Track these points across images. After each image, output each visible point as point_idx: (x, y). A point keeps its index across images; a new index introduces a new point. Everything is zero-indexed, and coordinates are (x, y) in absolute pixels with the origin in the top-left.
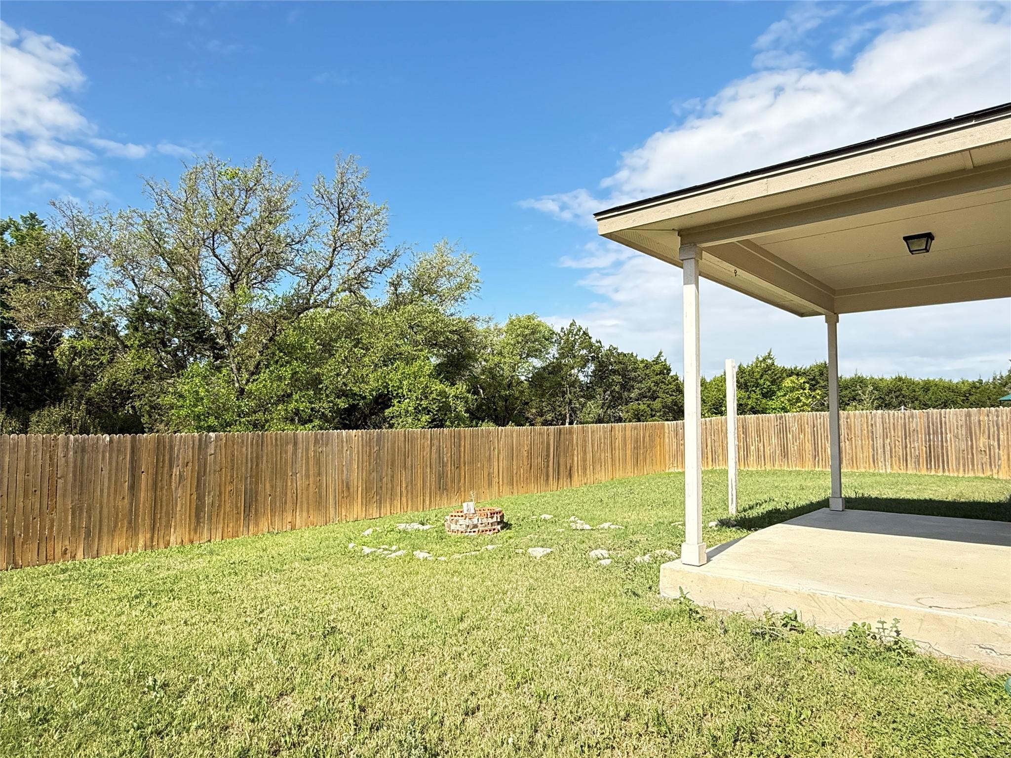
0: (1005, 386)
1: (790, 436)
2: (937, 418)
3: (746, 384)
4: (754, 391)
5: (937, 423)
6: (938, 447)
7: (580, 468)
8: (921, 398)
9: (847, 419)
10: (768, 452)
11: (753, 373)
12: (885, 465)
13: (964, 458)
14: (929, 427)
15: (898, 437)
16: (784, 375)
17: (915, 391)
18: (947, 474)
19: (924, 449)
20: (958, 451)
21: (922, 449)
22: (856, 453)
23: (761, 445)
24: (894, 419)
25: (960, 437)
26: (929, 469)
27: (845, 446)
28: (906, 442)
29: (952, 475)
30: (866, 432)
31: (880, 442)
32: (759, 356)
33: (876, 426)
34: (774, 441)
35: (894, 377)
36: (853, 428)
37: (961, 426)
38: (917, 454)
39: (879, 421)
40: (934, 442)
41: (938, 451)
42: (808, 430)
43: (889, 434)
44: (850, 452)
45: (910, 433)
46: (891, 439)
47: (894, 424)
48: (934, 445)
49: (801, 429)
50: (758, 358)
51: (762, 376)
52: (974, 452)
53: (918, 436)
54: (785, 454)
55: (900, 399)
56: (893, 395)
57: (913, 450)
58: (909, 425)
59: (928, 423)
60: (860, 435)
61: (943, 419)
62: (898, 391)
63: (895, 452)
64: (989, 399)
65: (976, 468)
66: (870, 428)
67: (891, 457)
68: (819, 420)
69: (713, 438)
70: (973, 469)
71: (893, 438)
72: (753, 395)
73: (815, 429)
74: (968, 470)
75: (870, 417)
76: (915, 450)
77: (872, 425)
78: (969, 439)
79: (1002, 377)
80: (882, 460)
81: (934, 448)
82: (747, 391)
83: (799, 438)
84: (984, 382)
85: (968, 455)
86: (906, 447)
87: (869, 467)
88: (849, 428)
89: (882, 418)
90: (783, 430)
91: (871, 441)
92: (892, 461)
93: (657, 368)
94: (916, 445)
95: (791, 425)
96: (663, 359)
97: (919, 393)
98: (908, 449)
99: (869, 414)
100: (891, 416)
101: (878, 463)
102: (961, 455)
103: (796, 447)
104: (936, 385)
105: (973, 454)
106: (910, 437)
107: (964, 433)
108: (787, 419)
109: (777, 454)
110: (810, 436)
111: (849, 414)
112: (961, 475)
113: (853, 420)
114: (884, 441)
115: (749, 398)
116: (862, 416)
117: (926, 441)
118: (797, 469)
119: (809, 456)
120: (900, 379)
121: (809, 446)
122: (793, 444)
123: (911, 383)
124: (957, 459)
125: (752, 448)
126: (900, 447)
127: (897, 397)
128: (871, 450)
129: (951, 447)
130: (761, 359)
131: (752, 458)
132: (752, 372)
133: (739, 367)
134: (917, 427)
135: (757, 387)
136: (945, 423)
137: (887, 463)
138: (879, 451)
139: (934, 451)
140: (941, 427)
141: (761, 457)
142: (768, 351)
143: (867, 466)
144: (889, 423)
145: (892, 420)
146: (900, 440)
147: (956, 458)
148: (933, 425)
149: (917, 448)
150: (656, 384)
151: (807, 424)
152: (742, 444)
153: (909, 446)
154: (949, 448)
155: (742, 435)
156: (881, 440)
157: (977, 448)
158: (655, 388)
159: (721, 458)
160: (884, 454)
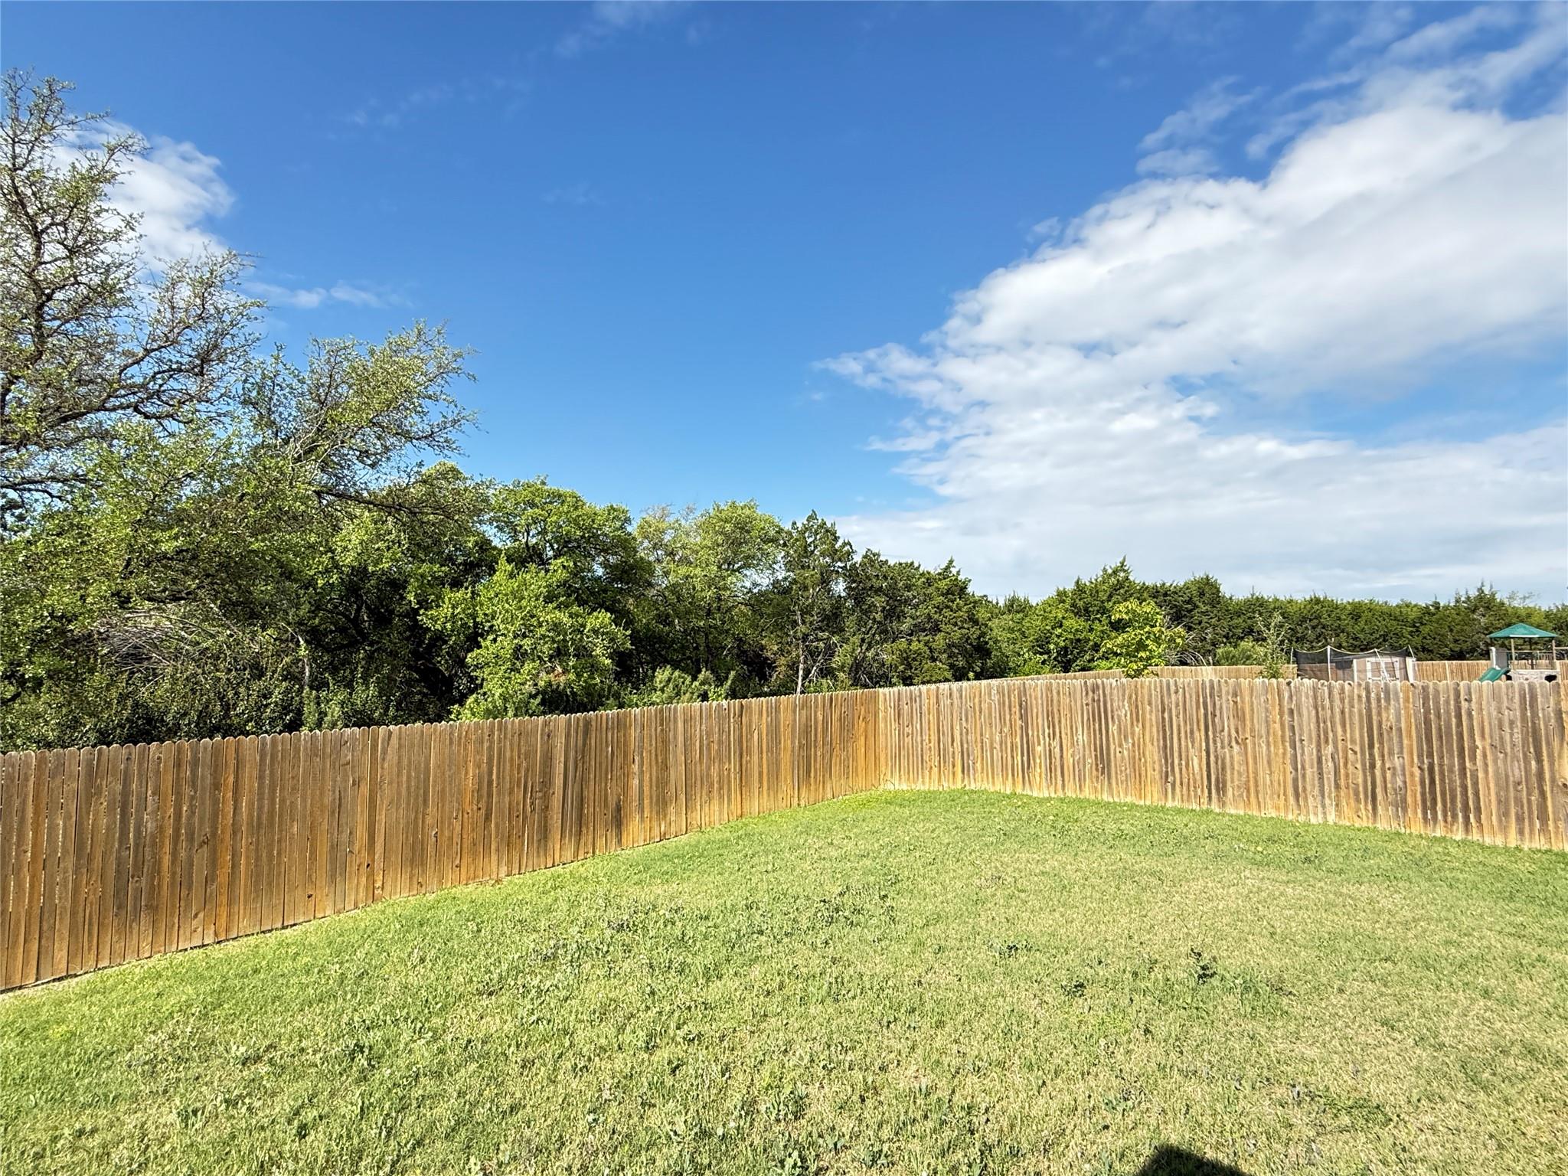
0: (1474, 612)
1: (1113, 728)
2: (1447, 702)
3: (1086, 610)
4: (1098, 619)
5: (1448, 712)
6: (1451, 771)
7: (646, 802)
8: (1349, 629)
9: (1235, 695)
10: (1069, 761)
11: (1097, 592)
12: (1324, 806)
13: (1518, 801)
14: (1427, 722)
15: (1353, 741)
16: (1145, 595)
17: (1339, 619)
18: (1475, 836)
19: (1417, 772)
20: (1503, 783)
21: (1412, 775)
22: (1256, 773)
23: (1056, 744)
24: (1342, 700)
25: (1509, 750)
26: (1430, 818)
27: (1232, 757)
28: (1372, 755)
29: (1488, 841)
30: (1277, 726)
31: (1310, 750)
32: (1107, 568)
33: (1300, 714)
34: (1082, 737)
35: (1308, 598)
36: (1248, 717)
37: (1512, 723)
38: (1400, 783)
39: (1307, 703)
40: (1441, 758)
41: (1451, 781)
42: (1152, 716)
43: (1331, 735)
44: (1243, 768)
45: (1381, 734)
46: (1336, 747)
47: (1343, 712)
48: (1441, 765)
49: (1137, 716)
50: (1105, 570)
51: (1110, 596)
52: (1547, 788)
53: (1401, 742)
54: (1103, 763)
55: (1318, 630)
56: (1307, 624)
57: (1389, 775)
58: (1379, 714)
59: (1427, 712)
60: (1263, 732)
61: (1464, 705)
62: (1316, 618)
63: (1347, 775)
64: (1451, 631)
65: (1551, 827)
66: (1286, 717)
67: (1338, 787)
68: (1173, 696)
69: (964, 724)
70: (1544, 829)
71: (1340, 745)
72: (1097, 626)
73: (1166, 715)
74: (1532, 831)
75: (1286, 695)
76: (1394, 775)
77: (1291, 712)
78: (1532, 756)
79: (1468, 598)
80: (1316, 792)
81: (1442, 773)
82: (1087, 620)
83: (1133, 734)
84: (1442, 605)
85: (1529, 794)
86: (1373, 766)
87: (1286, 807)
88: (1239, 715)
89: (1315, 697)
90: (1099, 714)
91: (1289, 749)
92: (1338, 796)
93: (943, 585)
94: (1397, 762)
95: (1115, 705)
96: (954, 571)
97: (1347, 621)
98: (1378, 772)
99: (1284, 687)
100: (1336, 692)
101: (1306, 798)
102: (1512, 794)
103: (1126, 753)
104: (1370, 610)
105: (1542, 793)
106: (1381, 743)
107: (1518, 737)
108: (1108, 692)
109: (1088, 766)
110: (1155, 730)
111: (1239, 685)
112: (1512, 844)
113: (1247, 699)
114: (1319, 751)
115: (1091, 630)
116: (1267, 690)
117: (1420, 756)
118: (1129, 799)
119: (1153, 773)
120: (1318, 601)
121: (1152, 753)
122: (1121, 745)
123: (1333, 607)
124: (1503, 803)
125: (1039, 749)
126: (1359, 766)
127: (1314, 628)
128: (1289, 768)
129: (1486, 772)
130: (1110, 571)
131: (1038, 771)
132: (1095, 591)
133: (1077, 582)
134: (1398, 720)
135: (1103, 614)
136: (1470, 715)
137: (1327, 801)
138: (1309, 772)
139: (1442, 781)
140: (1460, 724)
141: (1055, 770)
142: (1121, 559)
143: (1282, 802)
144: (1332, 708)
145: (1337, 702)
146: (1357, 749)
147: (1499, 802)
148: (1438, 716)
149: (1399, 772)
150: (939, 609)
151: (1150, 704)
152: (1018, 739)
153: (1378, 764)
154: (1481, 775)
155: (1019, 722)
156: (1314, 746)
157: (1553, 780)
158: (936, 616)
159: (978, 765)
160: (1321, 778)
